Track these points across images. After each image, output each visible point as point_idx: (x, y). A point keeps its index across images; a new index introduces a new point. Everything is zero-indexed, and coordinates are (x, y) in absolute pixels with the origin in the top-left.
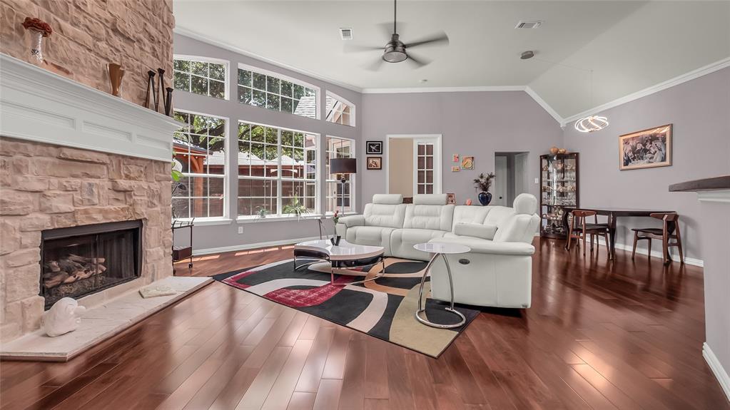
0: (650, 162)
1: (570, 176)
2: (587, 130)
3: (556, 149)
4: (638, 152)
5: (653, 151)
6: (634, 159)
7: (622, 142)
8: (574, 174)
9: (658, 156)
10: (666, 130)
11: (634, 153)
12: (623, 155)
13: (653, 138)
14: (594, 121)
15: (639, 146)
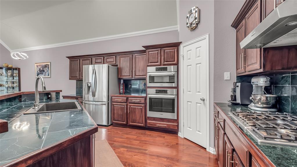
0: (45, 76)
1: (16, 79)
2: (19, 58)
3: (6, 65)
4: (41, 71)
5: (45, 72)
6: (40, 73)
7: (36, 66)
8: (18, 78)
9: (47, 74)
10: (49, 63)
11: (40, 71)
12: (36, 72)
13: (46, 66)
14: (22, 54)
15: (42, 69)
